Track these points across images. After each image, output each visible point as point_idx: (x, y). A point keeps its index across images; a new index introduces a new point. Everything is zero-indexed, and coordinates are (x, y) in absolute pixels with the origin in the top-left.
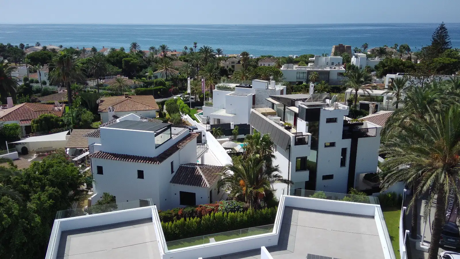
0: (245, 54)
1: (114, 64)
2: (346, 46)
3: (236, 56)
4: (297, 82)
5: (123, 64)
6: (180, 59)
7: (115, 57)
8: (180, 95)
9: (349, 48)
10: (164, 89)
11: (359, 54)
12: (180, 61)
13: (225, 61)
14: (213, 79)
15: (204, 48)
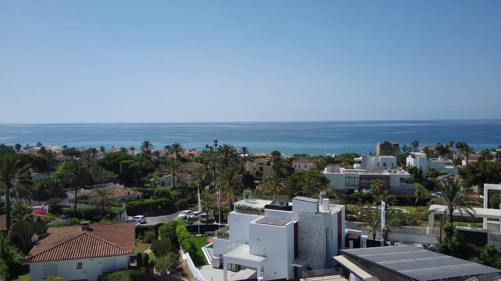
0: (276, 154)
1: (109, 168)
2: (392, 143)
3: (265, 155)
4: (346, 190)
5: (120, 168)
6: (196, 160)
7: (111, 159)
8: (187, 211)
9: (397, 146)
10: (166, 202)
11: (417, 154)
12: (196, 163)
13: (252, 162)
14: (233, 190)
15: (223, 147)
